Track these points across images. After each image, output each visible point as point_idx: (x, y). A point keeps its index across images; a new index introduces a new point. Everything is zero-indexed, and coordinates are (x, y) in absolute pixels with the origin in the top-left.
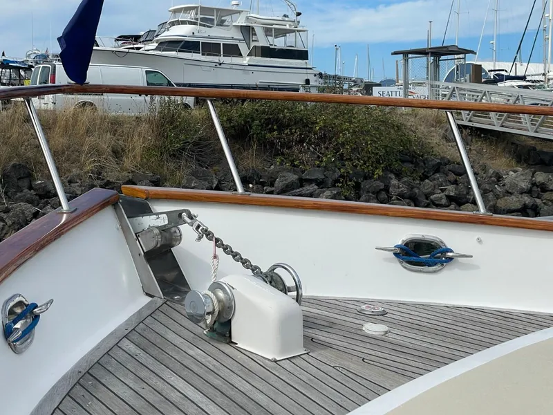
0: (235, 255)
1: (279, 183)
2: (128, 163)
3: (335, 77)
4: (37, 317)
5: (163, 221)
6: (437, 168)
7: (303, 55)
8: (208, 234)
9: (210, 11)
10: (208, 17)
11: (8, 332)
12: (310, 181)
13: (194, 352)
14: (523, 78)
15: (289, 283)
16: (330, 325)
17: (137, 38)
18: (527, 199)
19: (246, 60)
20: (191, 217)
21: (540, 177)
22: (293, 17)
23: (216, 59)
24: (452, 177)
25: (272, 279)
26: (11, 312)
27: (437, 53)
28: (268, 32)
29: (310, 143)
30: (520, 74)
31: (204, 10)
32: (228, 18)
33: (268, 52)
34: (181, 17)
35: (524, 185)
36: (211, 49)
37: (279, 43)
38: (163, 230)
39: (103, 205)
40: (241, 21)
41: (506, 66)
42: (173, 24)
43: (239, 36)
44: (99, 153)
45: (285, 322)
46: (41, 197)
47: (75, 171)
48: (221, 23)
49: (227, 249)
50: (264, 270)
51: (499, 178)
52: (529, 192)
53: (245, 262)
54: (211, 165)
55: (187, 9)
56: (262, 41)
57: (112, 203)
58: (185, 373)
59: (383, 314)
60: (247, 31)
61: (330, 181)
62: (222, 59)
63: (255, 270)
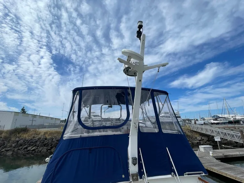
7: (180, 117)
35: (200, 139)
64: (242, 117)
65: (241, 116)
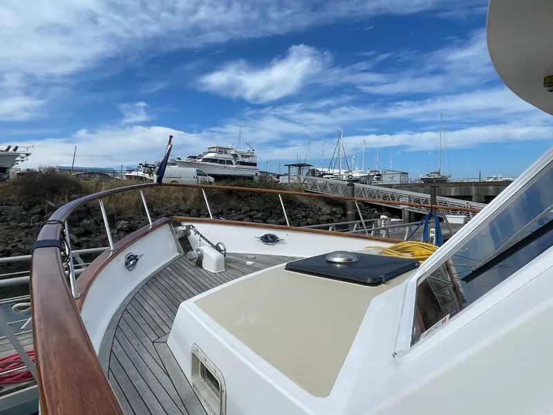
0: (206, 240)
1: (243, 211)
2: (188, 203)
3: (267, 173)
4: (138, 259)
5: (184, 228)
6: (299, 206)
7: (255, 164)
8: (198, 233)
9: (222, 148)
10: (221, 150)
11: (127, 264)
12: (254, 210)
13: (190, 271)
14: (332, 174)
15: (222, 248)
16: (235, 262)
17: (195, 157)
18: (329, 217)
19: (235, 166)
20: (193, 227)
21: (334, 209)
22: (251, 151)
23: (223, 165)
24: (304, 209)
25: (217, 248)
26: (129, 258)
27: (300, 166)
28: (242, 156)
29: (254, 197)
30: (331, 173)
31: (220, 148)
32: (228, 151)
33: (243, 163)
34: (211, 150)
35: (328, 212)
36: (222, 162)
37: (247, 160)
38: (184, 231)
39: (165, 223)
40: (233, 152)
41: (326, 170)
42: (208, 152)
43: (232, 157)
44: (178, 199)
45: (218, 261)
46: (156, 215)
47: (169, 206)
48: (226, 153)
49: (203, 238)
50: (215, 244)
51: (320, 209)
52: (330, 214)
53: (209, 242)
54: (219, 204)
55: (213, 148)
56: (241, 159)
57: (169, 222)
58: (185, 277)
59: (255, 258)
60: (235, 156)
61: (261, 210)
62: (226, 165)
63: (212, 245)
64: (362, 175)
65: (360, 173)
